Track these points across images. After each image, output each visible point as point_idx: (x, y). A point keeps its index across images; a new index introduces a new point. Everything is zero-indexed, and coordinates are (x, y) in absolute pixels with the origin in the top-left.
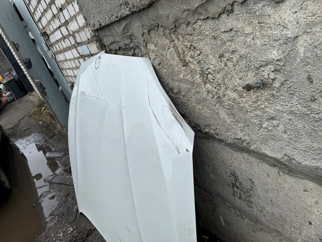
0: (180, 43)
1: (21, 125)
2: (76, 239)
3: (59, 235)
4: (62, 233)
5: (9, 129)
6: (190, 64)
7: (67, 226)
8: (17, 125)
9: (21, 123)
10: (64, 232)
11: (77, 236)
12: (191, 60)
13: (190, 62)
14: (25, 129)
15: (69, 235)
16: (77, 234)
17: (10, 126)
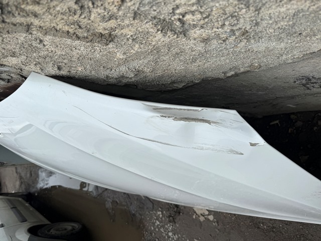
0: (48, 18)
1: (23, 174)
2: (172, 217)
3: (156, 224)
4: (157, 221)
5: (20, 186)
6: (118, 32)
7: (154, 213)
8: (21, 178)
9: (20, 173)
10: (157, 219)
11: (170, 214)
12: (112, 23)
13: (113, 29)
14: (28, 175)
15: (163, 219)
16: (168, 213)
17: (18, 183)
